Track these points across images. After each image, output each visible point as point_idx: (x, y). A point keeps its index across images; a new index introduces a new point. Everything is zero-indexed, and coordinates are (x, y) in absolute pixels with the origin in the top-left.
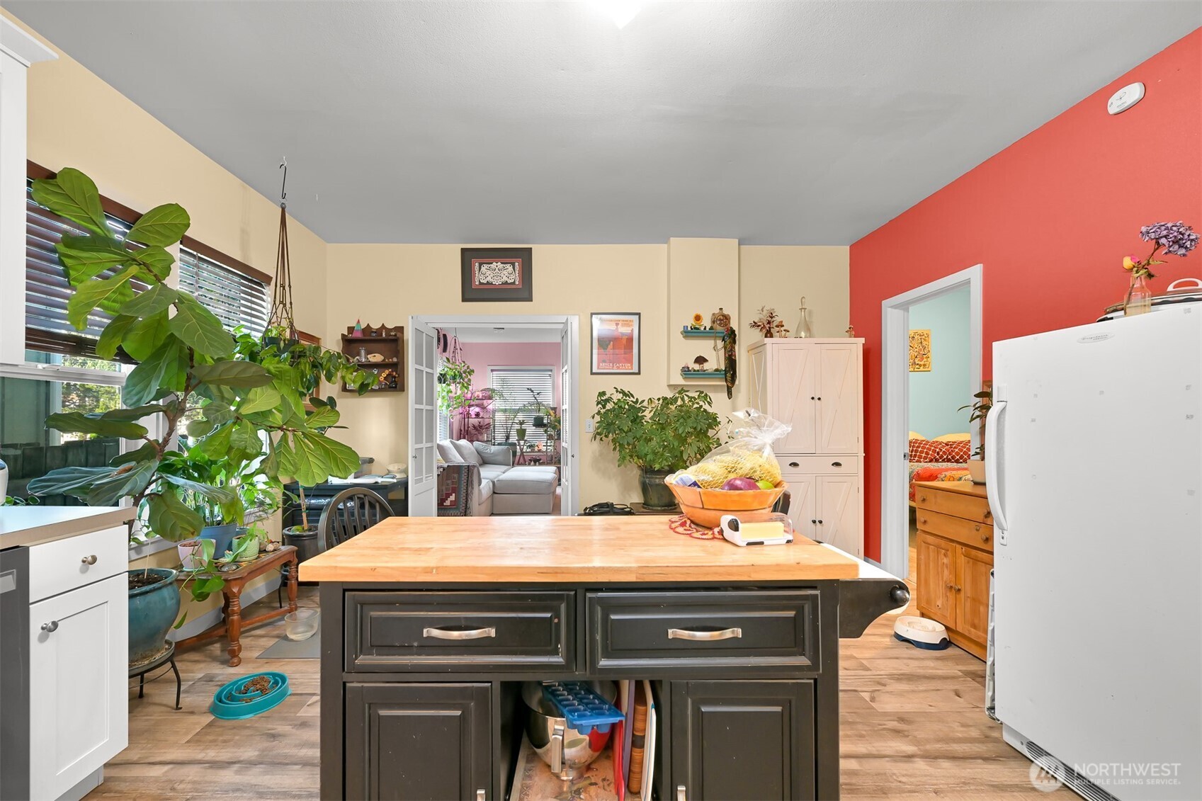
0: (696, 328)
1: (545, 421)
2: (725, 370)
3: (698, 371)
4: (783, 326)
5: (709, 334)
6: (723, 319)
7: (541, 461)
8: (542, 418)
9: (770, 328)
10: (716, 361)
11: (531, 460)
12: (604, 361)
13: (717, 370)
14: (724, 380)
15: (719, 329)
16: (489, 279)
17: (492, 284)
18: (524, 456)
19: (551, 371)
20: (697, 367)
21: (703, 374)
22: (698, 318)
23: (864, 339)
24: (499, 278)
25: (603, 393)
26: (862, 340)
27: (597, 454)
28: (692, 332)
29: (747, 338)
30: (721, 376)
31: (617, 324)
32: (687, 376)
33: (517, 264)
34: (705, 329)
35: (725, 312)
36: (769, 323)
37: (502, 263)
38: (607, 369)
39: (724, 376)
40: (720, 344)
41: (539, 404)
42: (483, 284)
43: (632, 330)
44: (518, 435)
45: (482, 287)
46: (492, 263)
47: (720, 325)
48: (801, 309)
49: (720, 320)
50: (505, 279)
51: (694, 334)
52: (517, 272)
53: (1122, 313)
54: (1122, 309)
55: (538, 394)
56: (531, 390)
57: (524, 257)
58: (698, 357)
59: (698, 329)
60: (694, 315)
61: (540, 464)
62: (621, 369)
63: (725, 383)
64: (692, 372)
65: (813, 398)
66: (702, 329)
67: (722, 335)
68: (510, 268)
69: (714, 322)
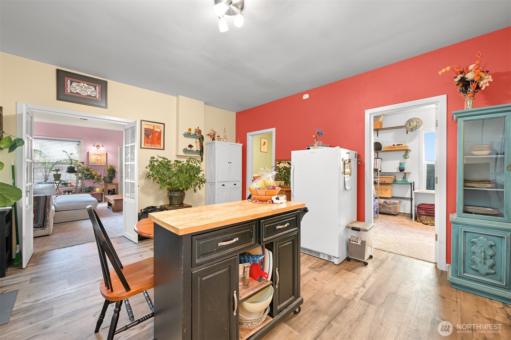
0: (189, 134)
1: (76, 169)
2: (200, 151)
3: (190, 150)
4: (219, 137)
5: (194, 136)
6: (200, 132)
7: (72, 192)
8: (74, 168)
9: (214, 137)
10: (196, 147)
11: (65, 192)
12: (147, 143)
13: (197, 151)
14: (200, 155)
15: (198, 135)
16: (78, 91)
17: (80, 94)
18: (58, 189)
19: (80, 142)
20: (189, 149)
21: (192, 152)
22: (190, 130)
23: (242, 144)
24: (85, 92)
25: (153, 158)
26: (242, 145)
27: (143, 185)
28: (188, 135)
29: (207, 140)
30: (198, 153)
31: (154, 127)
32: (186, 152)
33: (97, 87)
34: (193, 134)
35: (200, 129)
36: (214, 135)
37: (87, 84)
38: (149, 146)
39: (200, 153)
40: (198, 140)
41: (71, 160)
42: (73, 93)
43: (161, 131)
44: (54, 178)
45: (72, 94)
46: (80, 83)
47: (198, 133)
48: (224, 132)
49: (198, 132)
50: (89, 93)
51: (189, 136)
52: (98, 92)
53: (313, 147)
54: (313, 146)
55: (71, 154)
56: (65, 152)
57: (103, 85)
58: (189, 145)
59: (190, 134)
60: (188, 128)
61: (72, 193)
62: (156, 147)
63: (199, 156)
64: (188, 151)
65: (229, 163)
66: (192, 134)
67: (199, 137)
68: (93, 89)
69: (196, 132)
